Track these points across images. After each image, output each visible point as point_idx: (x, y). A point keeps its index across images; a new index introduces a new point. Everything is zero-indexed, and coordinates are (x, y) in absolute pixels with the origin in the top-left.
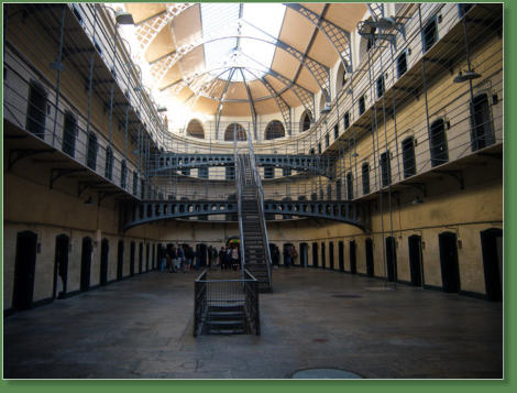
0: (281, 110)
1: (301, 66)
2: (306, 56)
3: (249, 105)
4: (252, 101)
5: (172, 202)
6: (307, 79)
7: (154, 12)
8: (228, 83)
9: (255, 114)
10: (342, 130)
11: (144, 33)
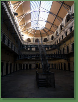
0: (47, 36)
1: (52, 26)
2: (53, 24)
3: (40, 35)
4: (41, 34)
5: (24, 55)
6: (53, 29)
7: (21, 15)
8: (36, 30)
9: (41, 37)
10: (59, 42)
11: (19, 19)
